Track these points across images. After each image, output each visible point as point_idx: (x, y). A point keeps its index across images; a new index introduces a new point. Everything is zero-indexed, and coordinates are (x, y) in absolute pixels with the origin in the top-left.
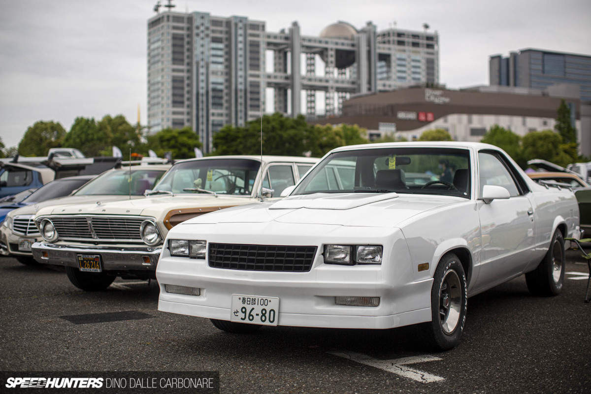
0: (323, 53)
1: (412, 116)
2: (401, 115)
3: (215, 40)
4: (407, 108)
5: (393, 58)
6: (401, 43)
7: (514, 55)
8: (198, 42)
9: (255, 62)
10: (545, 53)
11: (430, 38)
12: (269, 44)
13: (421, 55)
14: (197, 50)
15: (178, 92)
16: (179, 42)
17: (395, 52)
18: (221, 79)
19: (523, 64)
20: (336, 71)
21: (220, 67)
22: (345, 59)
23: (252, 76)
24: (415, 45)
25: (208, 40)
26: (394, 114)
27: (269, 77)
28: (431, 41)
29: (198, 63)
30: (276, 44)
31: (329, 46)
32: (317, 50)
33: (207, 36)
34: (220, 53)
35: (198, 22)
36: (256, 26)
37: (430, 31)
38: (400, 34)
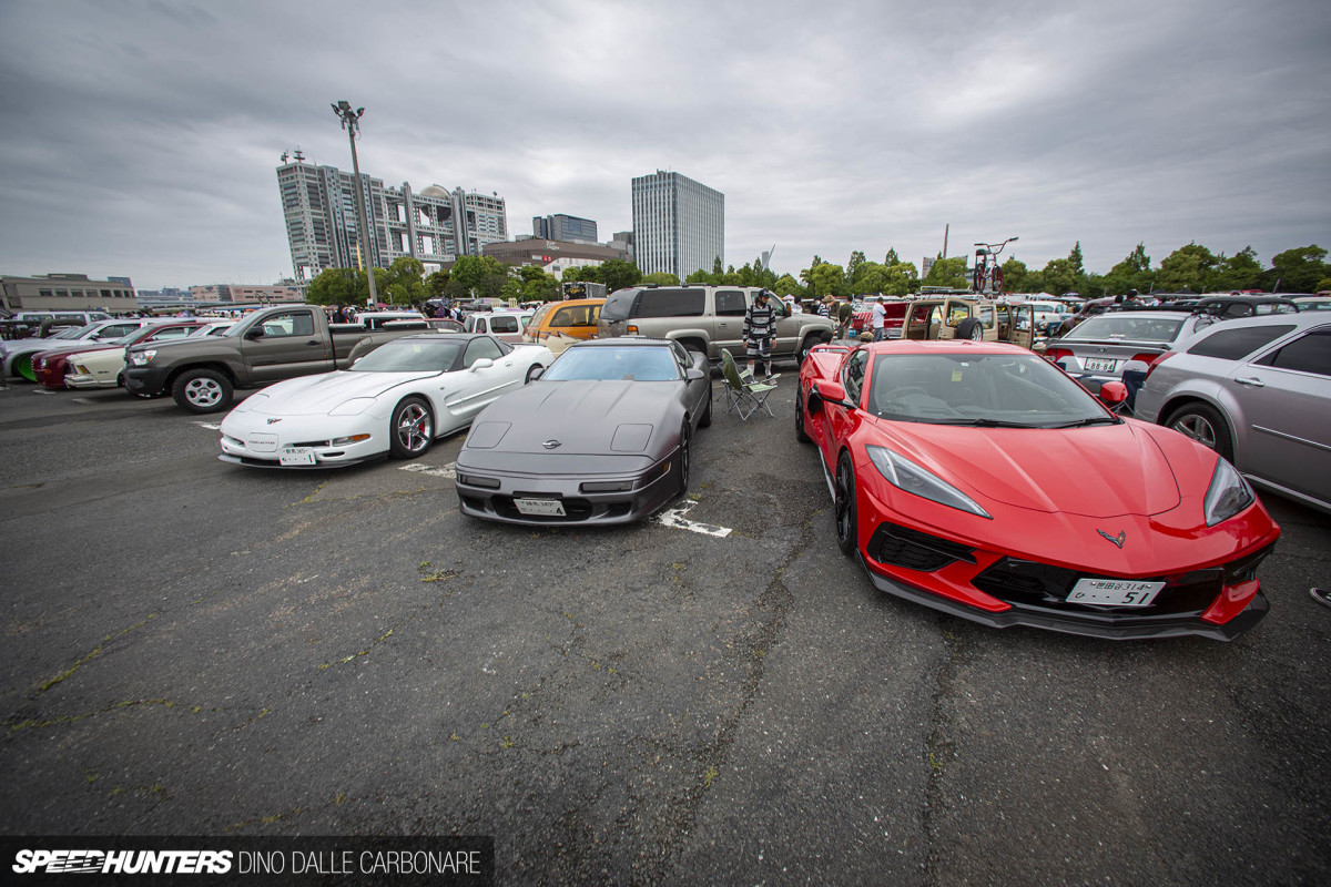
0: (426, 209)
1: (540, 258)
2: (534, 257)
3: (344, 191)
4: (536, 253)
5: (477, 215)
6: (481, 204)
7: (550, 218)
8: (331, 192)
9: (379, 212)
10: (570, 217)
11: (499, 202)
12: (387, 198)
13: (494, 214)
14: (332, 199)
15: (320, 231)
16: (314, 190)
17: (477, 210)
18: (354, 223)
19: (557, 223)
20: (437, 223)
21: (352, 214)
23: (379, 222)
24: (490, 206)
25: (339, 191)
26: (529, 256)
28: (500, 205)
29: (334, 209)
30: (391, 199)
31: (432, 203)
32: (422, 206)
33: (338, 187)
34: (349, 202)
35: (328, 175)
36: (375, 183)
37: (499, 197)
38: (479, 199)
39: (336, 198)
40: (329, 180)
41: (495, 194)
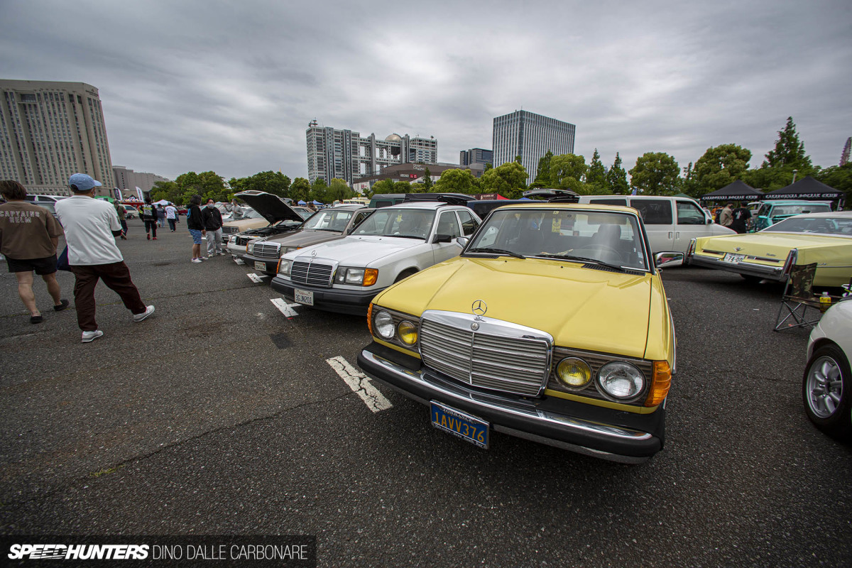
0: (386, 148)
1: (407, 176)
2: (402, 175)
3: (336, 141)
4: (404, 172)
5: (417, 151)
6: (420, 144)
7: (470, 151)
8: (328, 141)
9: (356, 152)
10: (483, 150)
11: (433, 142)
12: (361, 143)
13: (430, 150)
14: (328, 145)
15: (320, 164)
16: (319, 141)
17: (418, 148)
18: (340, 158)
19: (474, 154)
20: (392, 157)
21: (339, 154)
22: (396, 151)
23: (354, 157)
24: (427, 145)
25: (333, 140)
26: (399, 175)
27: (362, 158)
28: (434, 144)
29: (328, 151)
30: (365, 144)
31: (389, 145)
32: (382, 146)
33: (333, 138)
34: (339, 147)
35: (327, 132)
36: (355, 135)
37: (434, 140)
38: (420, 141)
39: (331, 144)
40: (328, 135)
41: (432, 137)
